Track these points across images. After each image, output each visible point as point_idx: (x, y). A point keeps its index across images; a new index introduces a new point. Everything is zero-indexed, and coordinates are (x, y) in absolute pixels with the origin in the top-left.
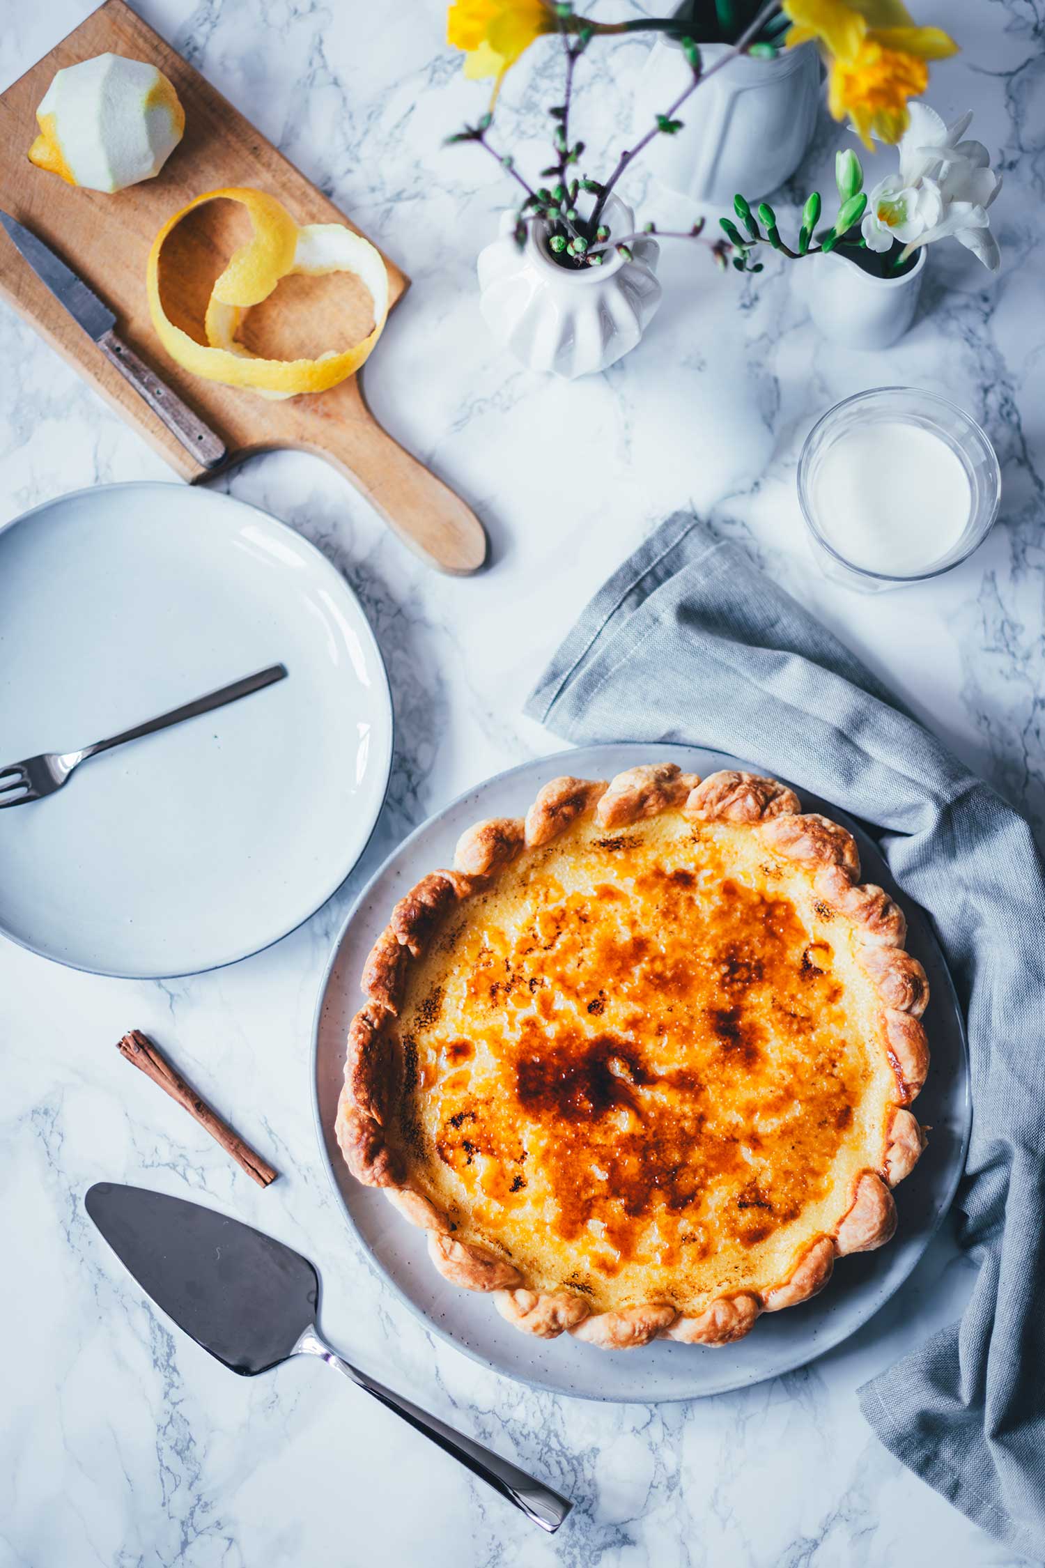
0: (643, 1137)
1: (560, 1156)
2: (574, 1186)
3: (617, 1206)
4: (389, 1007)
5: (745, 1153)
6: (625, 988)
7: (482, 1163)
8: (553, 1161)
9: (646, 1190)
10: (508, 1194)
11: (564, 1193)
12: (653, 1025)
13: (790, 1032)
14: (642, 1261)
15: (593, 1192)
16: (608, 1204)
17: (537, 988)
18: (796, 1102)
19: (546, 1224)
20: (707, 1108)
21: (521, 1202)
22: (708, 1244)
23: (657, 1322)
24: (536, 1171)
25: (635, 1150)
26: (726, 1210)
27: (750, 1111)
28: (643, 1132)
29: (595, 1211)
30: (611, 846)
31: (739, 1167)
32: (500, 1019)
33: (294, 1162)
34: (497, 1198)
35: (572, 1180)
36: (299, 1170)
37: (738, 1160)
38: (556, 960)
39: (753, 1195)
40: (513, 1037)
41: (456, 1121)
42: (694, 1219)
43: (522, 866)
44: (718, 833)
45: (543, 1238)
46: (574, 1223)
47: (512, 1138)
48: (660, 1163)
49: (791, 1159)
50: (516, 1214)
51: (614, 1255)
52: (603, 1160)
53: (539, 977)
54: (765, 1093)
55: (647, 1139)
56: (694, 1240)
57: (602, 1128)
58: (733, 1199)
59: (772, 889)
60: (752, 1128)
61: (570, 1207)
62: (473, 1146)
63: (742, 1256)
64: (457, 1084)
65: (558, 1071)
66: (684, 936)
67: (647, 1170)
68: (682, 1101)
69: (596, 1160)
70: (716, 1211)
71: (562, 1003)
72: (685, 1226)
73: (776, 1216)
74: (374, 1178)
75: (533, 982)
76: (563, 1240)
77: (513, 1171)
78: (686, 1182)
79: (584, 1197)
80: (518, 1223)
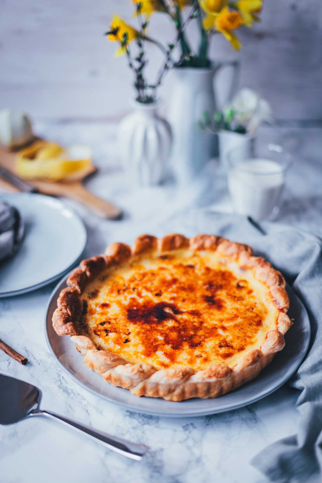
0: (178, 327)
1: (144, 333)
2: (150, 342)
3: (168, 348)
4: (77, 288)
5: (220, 331)
6: (170, 289)
7: (112, 335)
8: (141, 335)
9: (180, 342)
10: (123, 343)
11: (146, 344)
12: (181, 299)
13: (235, 301)
14: (179, 363)
15: (157, 343)
16: (164, 346)
17: (136, 290)
18: (239, 318)
19: (138, 352)
20: (204, 320)
21: (128, 346)
22: (207, 357)
24: (134, 337)
25: (175, 330)
26: (214, 348)
27: (221, 321)
28: (178, 326)
29: (159, 348)
30: (164, 258)
31: (218, 335)
32: (121, 298)
33: (35, 359)
34: (118, 344)
35: (149, 340)
36: (37, 362)
37: (217, 333)
38: (143, 283)
39: (225, 343)
40: (126, 303)
41: (102, 324)
42: (201, 350)
43: (131, 261)
44: (203, 254)
45: (137, 357)
46: (150, 352)
47: (125, 328)
48: (185, 334)
49: (239, 333)
50: (126, 349)
51: (167, 361)
52: (162, 334)
53: (136, 287)
54: (226, 316)
55: (180, 327)
56: (201, 356)
57: (161, 325)
58: (216, 345)
59: (223, 269)
60: (222, 325)
61: (148, 347)
62: (108, 330)
63: (222, 362)
64: (102, 314)
65: (144, 311)
66: (192, 278)
67: (180, 336)
68: (193, 318)
69: (160, 334)
70: (210, 348)
71: (144, 293)
72: (197, 352)
73: (235, 349)
74: (66, 328)
75: (134, 289)
76: (146, 357)
77: (125, 337)
78: (196, 340)
79: (154, 344)
80: (127, 352)
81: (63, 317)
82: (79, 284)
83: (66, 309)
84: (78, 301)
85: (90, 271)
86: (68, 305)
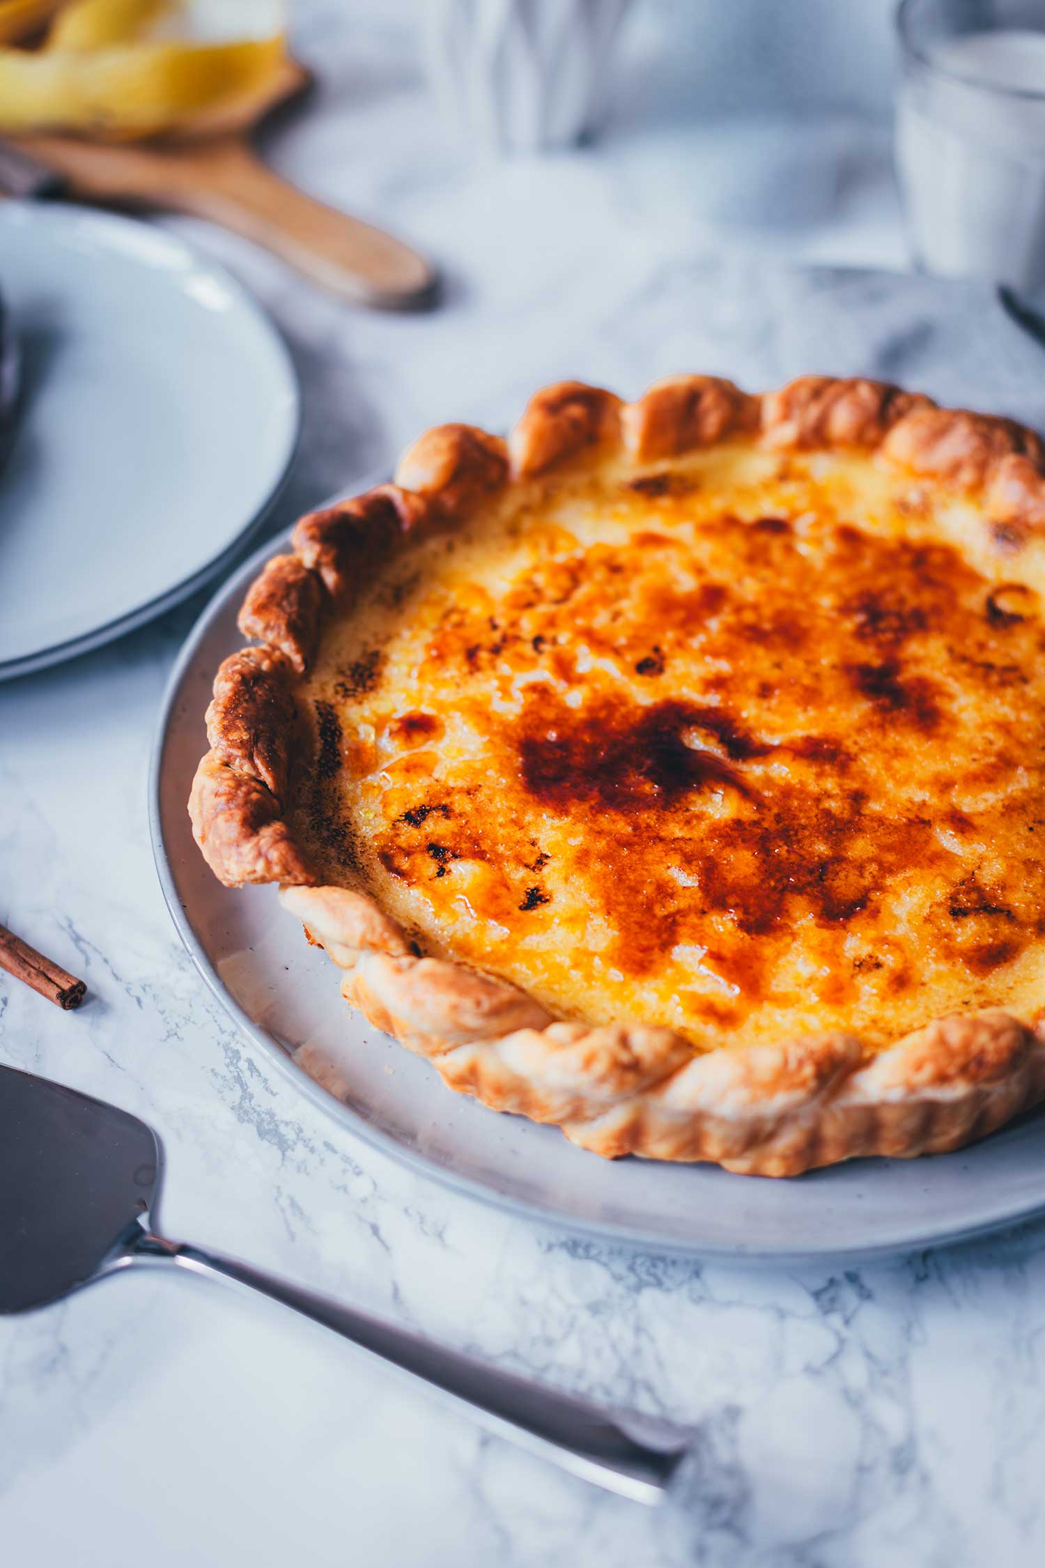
0: (756, 823)
1: (605, 858)
2: (640, 898)
3: (724, 925)
4: (288, 647)
5: (947, 839)
6: (697, 641)
7: (465, 872)
8: (597, 866)
9: (775, 897)
10: (517, 912)
11: (622, 909)
12: (752, 685)
13: (989, 687)
14: (783, 1001)
15: (673, 906)
16: (706, 921)
17: (546, 647)
18: (1020, 771)
19: (594, 954)
20: (865, 782)
21: (544, 925)
22: (906, 969)
23: (829, 1046)
24: (566, 879)
25: (744, 841)
26: (927, 920)
27: (944, 785)
28: (755, 817)
29: (683, 930)
30: (651, 488)
31: (939, 857)
32: (485, 686)
33: (117, 977)
34: (496, 917)
35: (635, 890)
36: (128, 990)
37: (933, 847)
38: (574, 614)
39: (974, 896)
40: (511, 709)
41: (415, 817)
42: (872, 933)
43: (508, 508)
44: (821, 466)
45: (589, 977)
46: (646, 950)
47: (519, 835)
48: (793, 858)
49: (1029, 844)
50: (533, 941)
51: (727, 992)
52: (688, 860)
53: (549, 634)
54: (958, 762)
55: (765, 825)
56: (878, 966)
57: (681, 816)
58: (939, 905)
59: (915, 532)
60: (952, 805)
61: (635, 928)
62: (445, 849)
63: (971, 988)
64: (410, 768)
65: (594, 748)
66: (786, 583)
67: (770, 867)
68: (820, 775)
69: (676, 860)
70: (909, 922)
71: (587, 661)
72: (856, 944)
73: (1022, 925)
74: (260, 854)
75: (538, 641)
76: (629, 976)
77: (523, 881)
78: (846, 884)
79: (660, 912)
80: (540, 955)
81: (240, 800)
82: (296, 630)
83: (250, 757)
84: (298, 711)
85: (338, 566)
86: (255, 739)
